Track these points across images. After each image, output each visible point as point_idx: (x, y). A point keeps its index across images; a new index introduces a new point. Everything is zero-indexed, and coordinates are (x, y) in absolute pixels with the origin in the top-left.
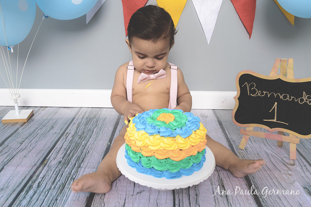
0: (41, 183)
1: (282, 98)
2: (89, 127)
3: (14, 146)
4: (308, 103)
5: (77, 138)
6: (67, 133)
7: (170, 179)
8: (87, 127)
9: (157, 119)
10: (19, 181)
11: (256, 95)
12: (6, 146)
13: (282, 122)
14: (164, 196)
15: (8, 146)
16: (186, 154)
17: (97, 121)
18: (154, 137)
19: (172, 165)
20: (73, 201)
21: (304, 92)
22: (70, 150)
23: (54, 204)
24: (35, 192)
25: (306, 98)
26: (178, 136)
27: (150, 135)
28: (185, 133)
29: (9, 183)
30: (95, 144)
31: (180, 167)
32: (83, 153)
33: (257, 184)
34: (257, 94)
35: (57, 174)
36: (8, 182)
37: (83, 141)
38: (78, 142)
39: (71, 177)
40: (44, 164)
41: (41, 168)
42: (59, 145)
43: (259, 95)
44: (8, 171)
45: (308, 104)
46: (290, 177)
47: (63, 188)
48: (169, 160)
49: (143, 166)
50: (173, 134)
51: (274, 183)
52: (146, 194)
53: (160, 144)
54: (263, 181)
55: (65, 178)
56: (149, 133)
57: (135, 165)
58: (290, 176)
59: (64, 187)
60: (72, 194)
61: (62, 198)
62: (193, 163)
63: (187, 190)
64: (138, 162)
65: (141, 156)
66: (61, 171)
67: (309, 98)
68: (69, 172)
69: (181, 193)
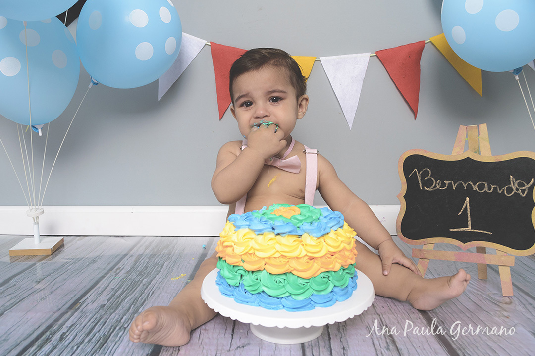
0: (67, 334)
1: (477, 189)
2: (155, 261)
4: (521, 194)
7: (293, 312)
8: (153, 260)
10: (28, 332)
11: (434, 188)
13: (481, 231)
14: (285, 350)
16: (321, 267)
18: (264, 238)
19: (298, 286)
21: (511, 176)
22: (121, 290)
24: (53, 347)
25: (517, 186)
26: (305, 235)
27: (257, 235)
29: (10, 334)
31: (310, 291)
32: (143, 295)
34: (435, 186)
35: (96, 321)
36: (8, 333)
37: (144, 278)
38: (136, 280)
39: (119, 327)
40: (74, 308)
41: (69, 314)
42: (102, 284)
43: (438, 187)
44: (11, 318)
45: (521, 196)
46: (506, 320)
47: (105, 341)
48: (291, 277)
49: (246, 292)
52: (253, 349)
53: (274, 247)
55: (110, 327)
57: (232, 293)
58: (506, 318)
59: (107, 340)
60: (120, 350)
62: (335, 286)
63: (327, 342)
64: (238, 284)
65: (242, 272)
66: (104, 318)
67: (521, 185)
68: (118, 319)
69: (316, 345)
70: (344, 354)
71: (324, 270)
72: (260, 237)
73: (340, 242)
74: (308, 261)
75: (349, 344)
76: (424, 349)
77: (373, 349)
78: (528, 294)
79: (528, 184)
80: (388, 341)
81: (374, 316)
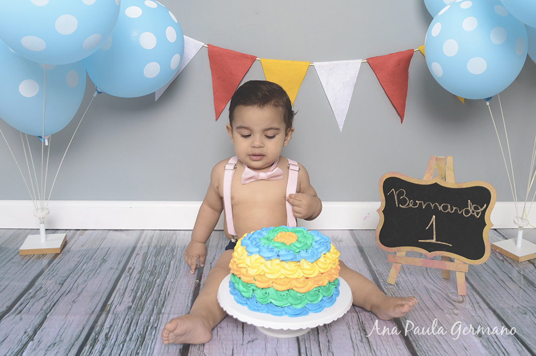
0: (110, 334)
1: (442, 209)
2: (162, 259)
3: (50, 288)
4: (476, 215)
5: (146, 276)
6: (130, 268)
7: (293, 317)
8: (159, 259)
9: (273, 239)
10: (76, 333)
11: (407, 206)
12: (39, 288)
13: (443, 243)
14: (285, 344)
15: (41, 288)
16: (314, 284)
17: (173, 250)
18: (272, 263)
19: (297, 299)
20: (161, 354)
21: (469, 201)
22: (140, 291)
24: (103, 345)
25: (473, 209)
26: (303, 261)
27: (267, 260)
28: (313, 256)
29: (61, 336)
30: (177, 282)
31: (306, 302)
32: (161, 295)
34: (409, 205)
35: (129, 322)
38: (150, 280)
39: (150, 327)
40: (105, 310)
41: (103, 316)
42: (121, 285)
43: (411, 206)
44: (55, 321)
45: (476, 217)
47: (143, 338)
48: (292, 292)
49: (257, 302)
50: (297, 258)
52: (260, 343)
53: (280, 271)
55: (142, 327)
56: (264, 257)
58: (456, 316)
59: (144, 338)
60: (157, 346)
62: (323, 296)
63: (316, 336)
64: (251, 297)
65: (254, 288)
66: (135, 319)
67: (476, 208)
68: (147, 319)
69: (308, 339)
71: (316, 286)
72: (269, 263)
73: (328, 264)
74: (305, 280)
75: (333, 337)
76: (388, 341)
77: (351, 341)
78: (478, 293)
79: (481, 208)
80: (362, 335)
81: (353, 314)
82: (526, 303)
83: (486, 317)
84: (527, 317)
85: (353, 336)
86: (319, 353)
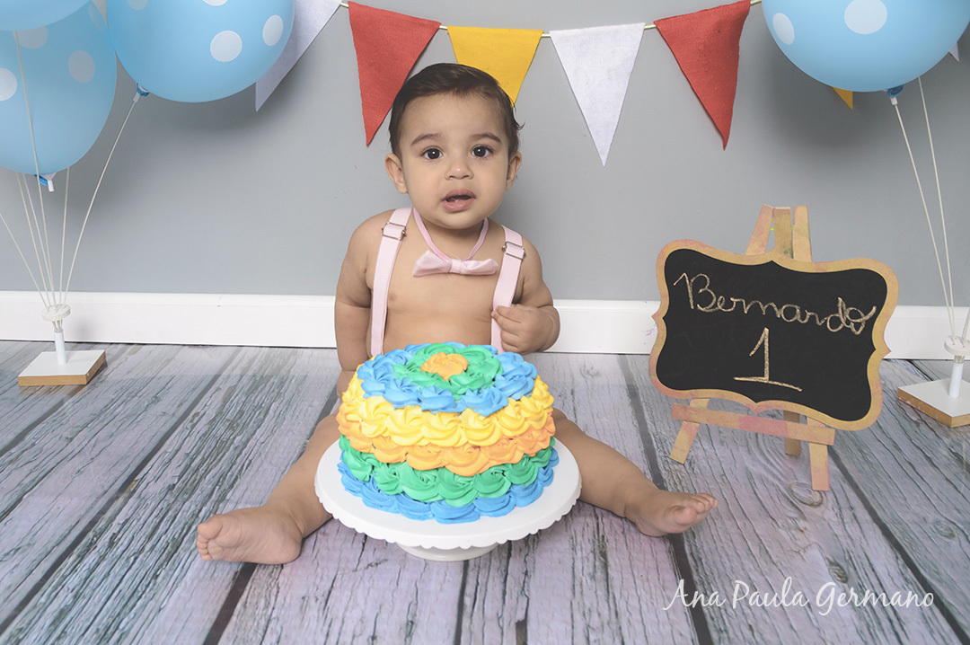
0: (119, 536)
1: (782, 315)
2: (257, 400)
3: (49, 445)
4: (854, 330)
5: (221, 429)
6: (197, 414)
7: (447, 524)
8: (253, 399)
9: (420, 368)
10: (61, 532)
11: (713, 307)
12: (29, 445)
13: (784, 385)
14: (438, 573)
15: (34, 444)
16: (492, 459)
17: (281, 383)
18: (405, 415)
19: (455, 487)
20: (197, 581)
21: (840, 300)
22: (200, 457)
23: (148, 586)
24: (100, 558)
25: (848, 316)
26: (468, 412)
27: (396, 409)
28: (489, 403)
29: (34, 535)
30: (271, 442)
31: (475, 494)
32: (234, 467)
33: (701, 551)
34: (716, 305)
35: (162, 515)
36: (32, 534)
37: (238, 435)
38: (225, 438)
40: (127, 490)
41: (121, 500)
42: (170, 445)
43: (720, 307)
44: (34, 506)
45: (853, 333)
46: (799, 535)
47: (175, 549)
48: (446, 475)
49: (379, 491)
50: (456, 405)
51: (750, 549)
52: (391, 569)
53: (419, 431)
54: (719, 544)
55: (182, 525)
56: (393, 403)
57: (359, 489)
58: (800, 533)
59: (178, 548)
60: (196, 565)
61: (171, 573)
62: (513, 484)
63: (504, 562)
64: (368, 479)
65: (374, 462)
66: (173, 509)
67: (854, 315)
68: (194, 511)
69: (485, 567)
70: (524, 583)
71: (495, 463)
72: (400, 413)
73: (523, 419)
74: (472, 450)
75: (537, 566)
76: (648, 580)
77: (571, 575)
78: (855, 487)
79: (865, 314)
80: (597, 563)
81: (588, 520)
82: (955, 512)
83: (863, 540)
84: (954, 543)
85: (578, 565)
86: (499, 595)
